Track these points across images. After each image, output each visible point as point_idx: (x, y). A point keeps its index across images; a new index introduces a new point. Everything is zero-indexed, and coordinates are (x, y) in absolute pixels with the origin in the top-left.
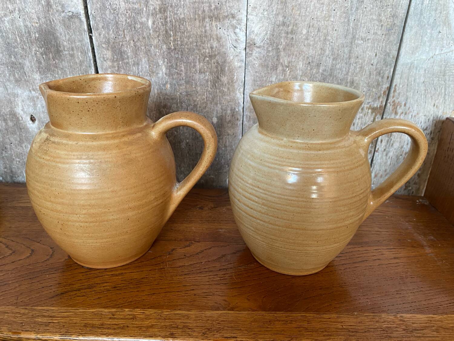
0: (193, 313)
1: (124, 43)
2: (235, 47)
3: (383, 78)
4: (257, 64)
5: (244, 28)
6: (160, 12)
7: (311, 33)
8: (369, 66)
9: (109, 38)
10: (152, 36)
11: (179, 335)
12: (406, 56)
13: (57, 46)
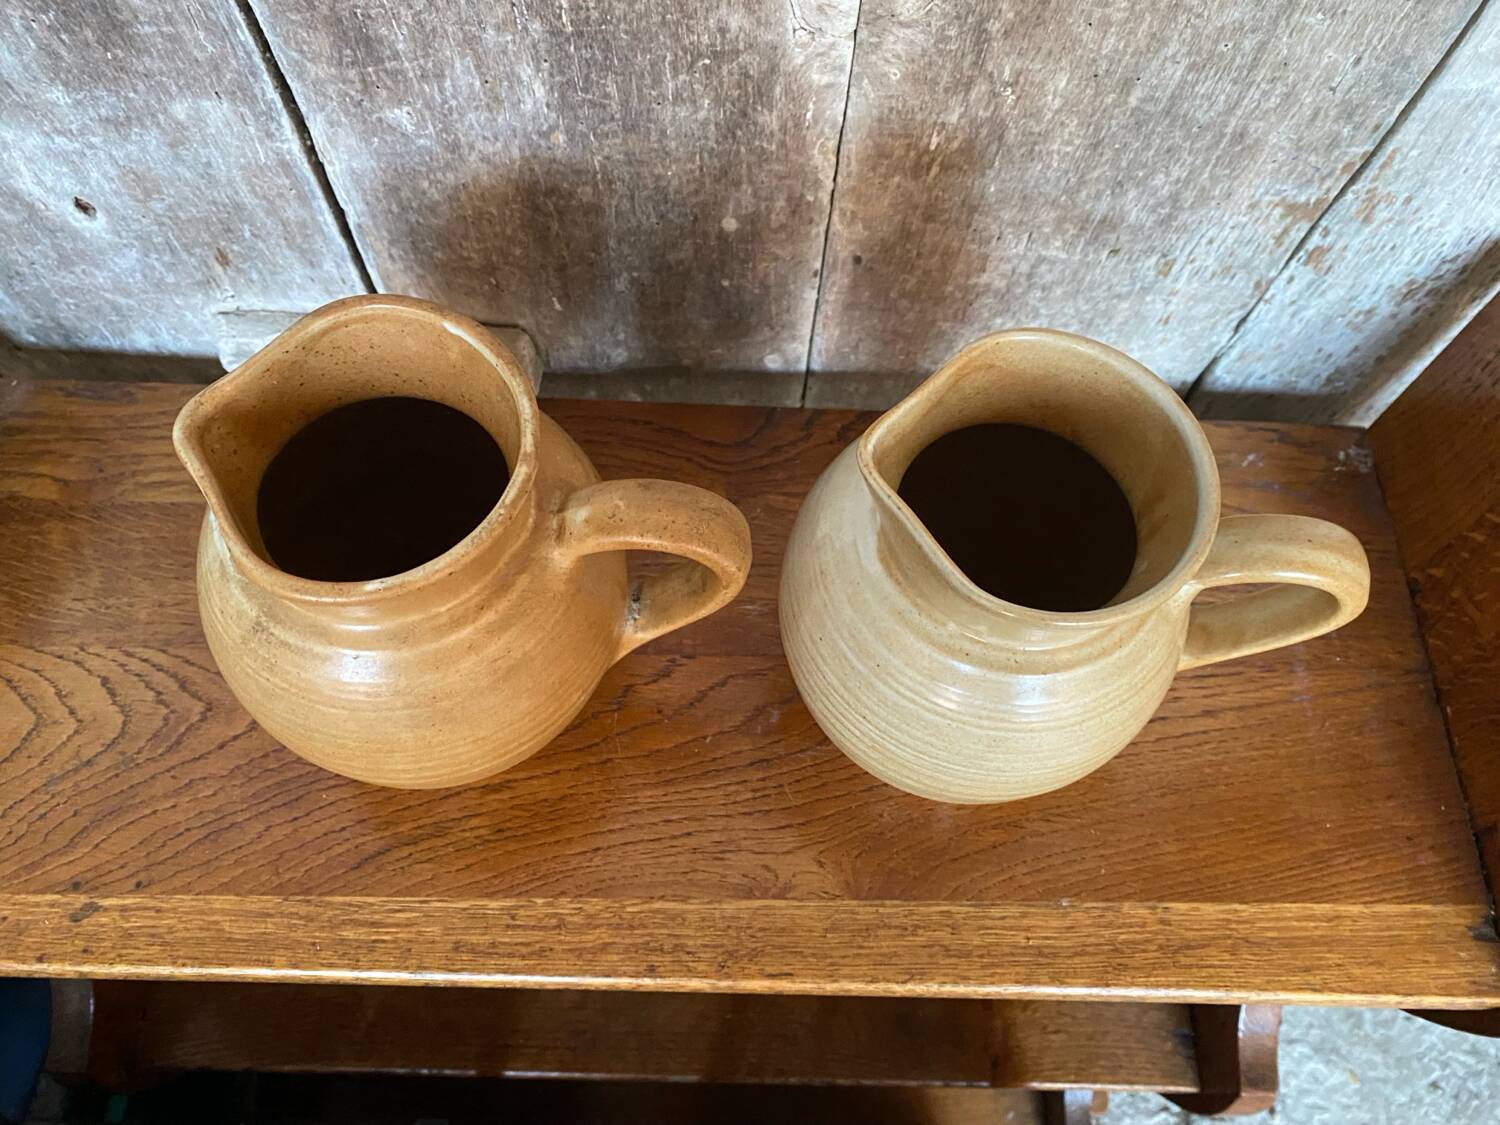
1: (373, 11)
2: (816, 30)
3: (1357, 127)
4: (895, 75)
8: (1319, 91)
12: (1469, 69)
13: (105, 8)
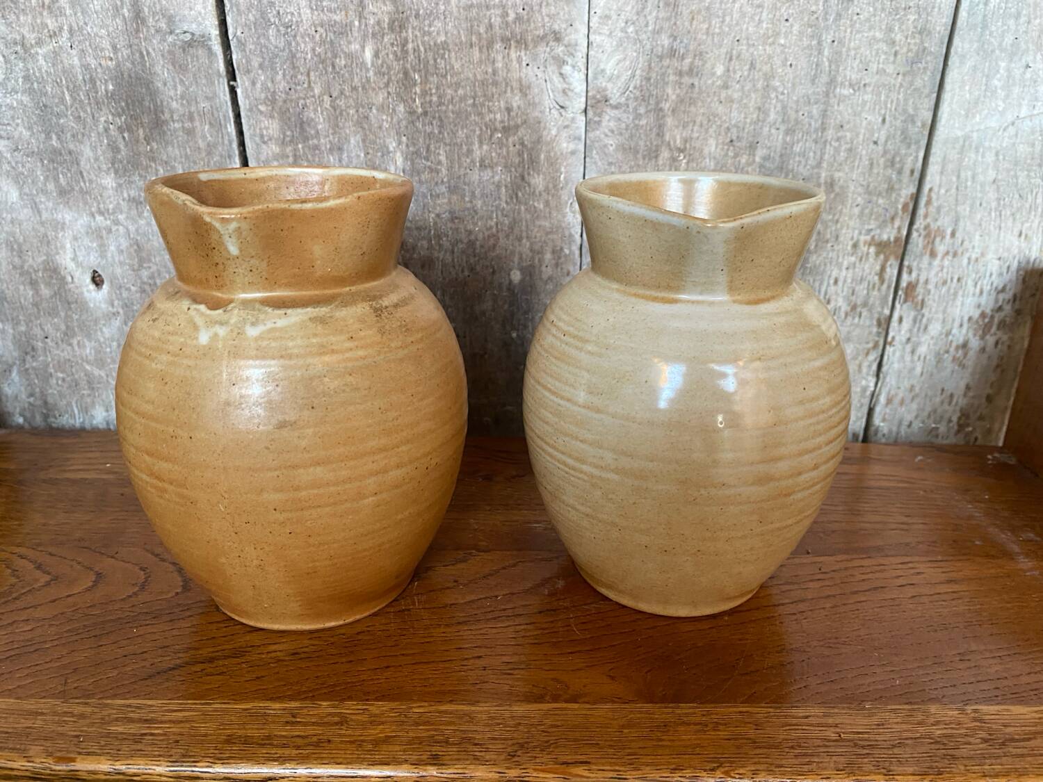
0: (483, 710)
1: (308, 101)
2: (562, 107)
3: (900, 172)
4: (612, 145)
5: (581, 63)
6: (391, 28)
7: (735, 72)
8: (868, 145)
9: (274, 92)
10: (373, 85)
11: (451, 760)
12: (952, 122)
13: (156, 110)
